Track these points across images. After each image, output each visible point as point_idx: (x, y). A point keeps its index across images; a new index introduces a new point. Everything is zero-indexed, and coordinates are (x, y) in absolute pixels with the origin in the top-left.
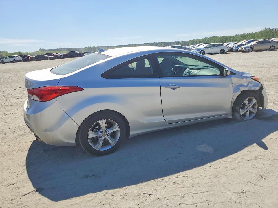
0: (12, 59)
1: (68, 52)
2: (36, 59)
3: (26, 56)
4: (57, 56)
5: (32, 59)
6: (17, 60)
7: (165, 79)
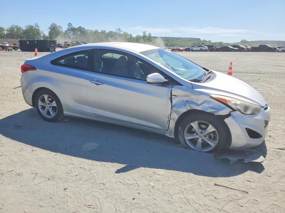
0: (199, 48)
1: (257, 46)
2: (221, 50)
3: (212, 46)
4: (244, 49)
5: (218, 50)
6: (203, 49)
7: (92, 73)
